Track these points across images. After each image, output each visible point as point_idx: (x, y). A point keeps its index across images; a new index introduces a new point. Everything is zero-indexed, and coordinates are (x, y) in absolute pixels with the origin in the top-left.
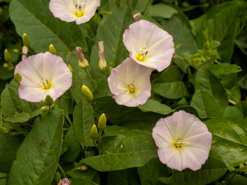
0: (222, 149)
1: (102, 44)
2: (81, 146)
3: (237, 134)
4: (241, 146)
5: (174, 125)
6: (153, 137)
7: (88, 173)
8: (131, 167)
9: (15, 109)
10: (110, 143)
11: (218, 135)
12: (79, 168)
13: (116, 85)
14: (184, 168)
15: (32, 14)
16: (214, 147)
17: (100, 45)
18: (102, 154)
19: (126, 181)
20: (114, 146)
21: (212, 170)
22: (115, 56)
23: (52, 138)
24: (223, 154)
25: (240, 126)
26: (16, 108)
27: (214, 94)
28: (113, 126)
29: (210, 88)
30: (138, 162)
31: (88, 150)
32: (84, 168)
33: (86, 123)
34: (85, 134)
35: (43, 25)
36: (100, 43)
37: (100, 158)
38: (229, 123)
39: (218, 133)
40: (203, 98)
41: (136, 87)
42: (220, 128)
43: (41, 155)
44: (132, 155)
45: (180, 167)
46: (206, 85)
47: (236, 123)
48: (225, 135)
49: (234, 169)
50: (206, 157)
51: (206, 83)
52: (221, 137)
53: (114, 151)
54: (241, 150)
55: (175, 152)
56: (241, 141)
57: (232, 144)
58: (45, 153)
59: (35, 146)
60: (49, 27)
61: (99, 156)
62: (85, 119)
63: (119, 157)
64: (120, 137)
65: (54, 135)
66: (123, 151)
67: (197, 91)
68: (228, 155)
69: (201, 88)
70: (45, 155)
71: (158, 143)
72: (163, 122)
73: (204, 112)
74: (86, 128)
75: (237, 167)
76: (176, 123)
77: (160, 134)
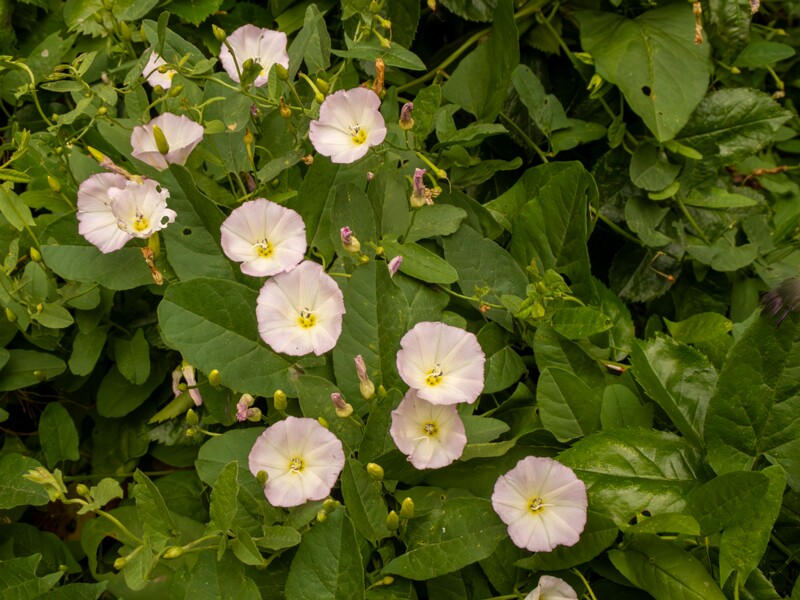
0: (607, 493)
1: (361, 360)
2: (370, 543)
3: (626, 461)
4: (635, 481)
5: (523, 480)
6: (496, 510)
7: (397, 587)
8: (470, 563)
9: (249, 516)
10: (421, 527)
11: (594, 470)
12: (380, 583)
13: (405, 434)
14: (554, 546)
15: (202, 318)
16: (592, 494)
17: (358, 362)
18: (411, 548)
19: (461, 579)
20: (430, 531)
21: (597, 533)
22: (377, 357)
23: (338, 554)
24: (609, 504)
25: (628, 444)
26: (250, 513)
27: (575, 371)
28: (413, 489)
29: (567, 360)
30: (479, 552)
31: (382, 546)
32: (388, 580)
33: (366, 499)
34: (369, 520)
35: (228, 332)
36: (356, 360)
37: (410, 557)
38: (609, 443)
39: (595, 466)
40: (558, 381)
41: (438, 424)
42: (596, 458)
43: (327, 585)
44: (465, 541)
45: (548, 545)
46: (557, 357)
47: (621, 440)
48: (606, 467)
49: (628, 526)
50: (583, 521)
51: (557, 353)
52: (600, 472)
53: (433, 540)
54: (636, 489)
55: (533, 520)
56: (634, 472)
57: (620, 481)
58: (332, 580)
59: (311, 573)
60: (239, 333)
61: (407, 554)
62: (362, 492)
63: (444, 548)
64: (437, 513)
65: (340, 548)
66: (447, 537)
67: (544, 371)
68: (618, 502)
69: (549, 364)
70: (334, 583)
71: (506, 517)
72: (504, 482)
73: (566, 405)
74: (368, 509)
75: (634, 521)
76: (525, 478)
77: (505, 502)
